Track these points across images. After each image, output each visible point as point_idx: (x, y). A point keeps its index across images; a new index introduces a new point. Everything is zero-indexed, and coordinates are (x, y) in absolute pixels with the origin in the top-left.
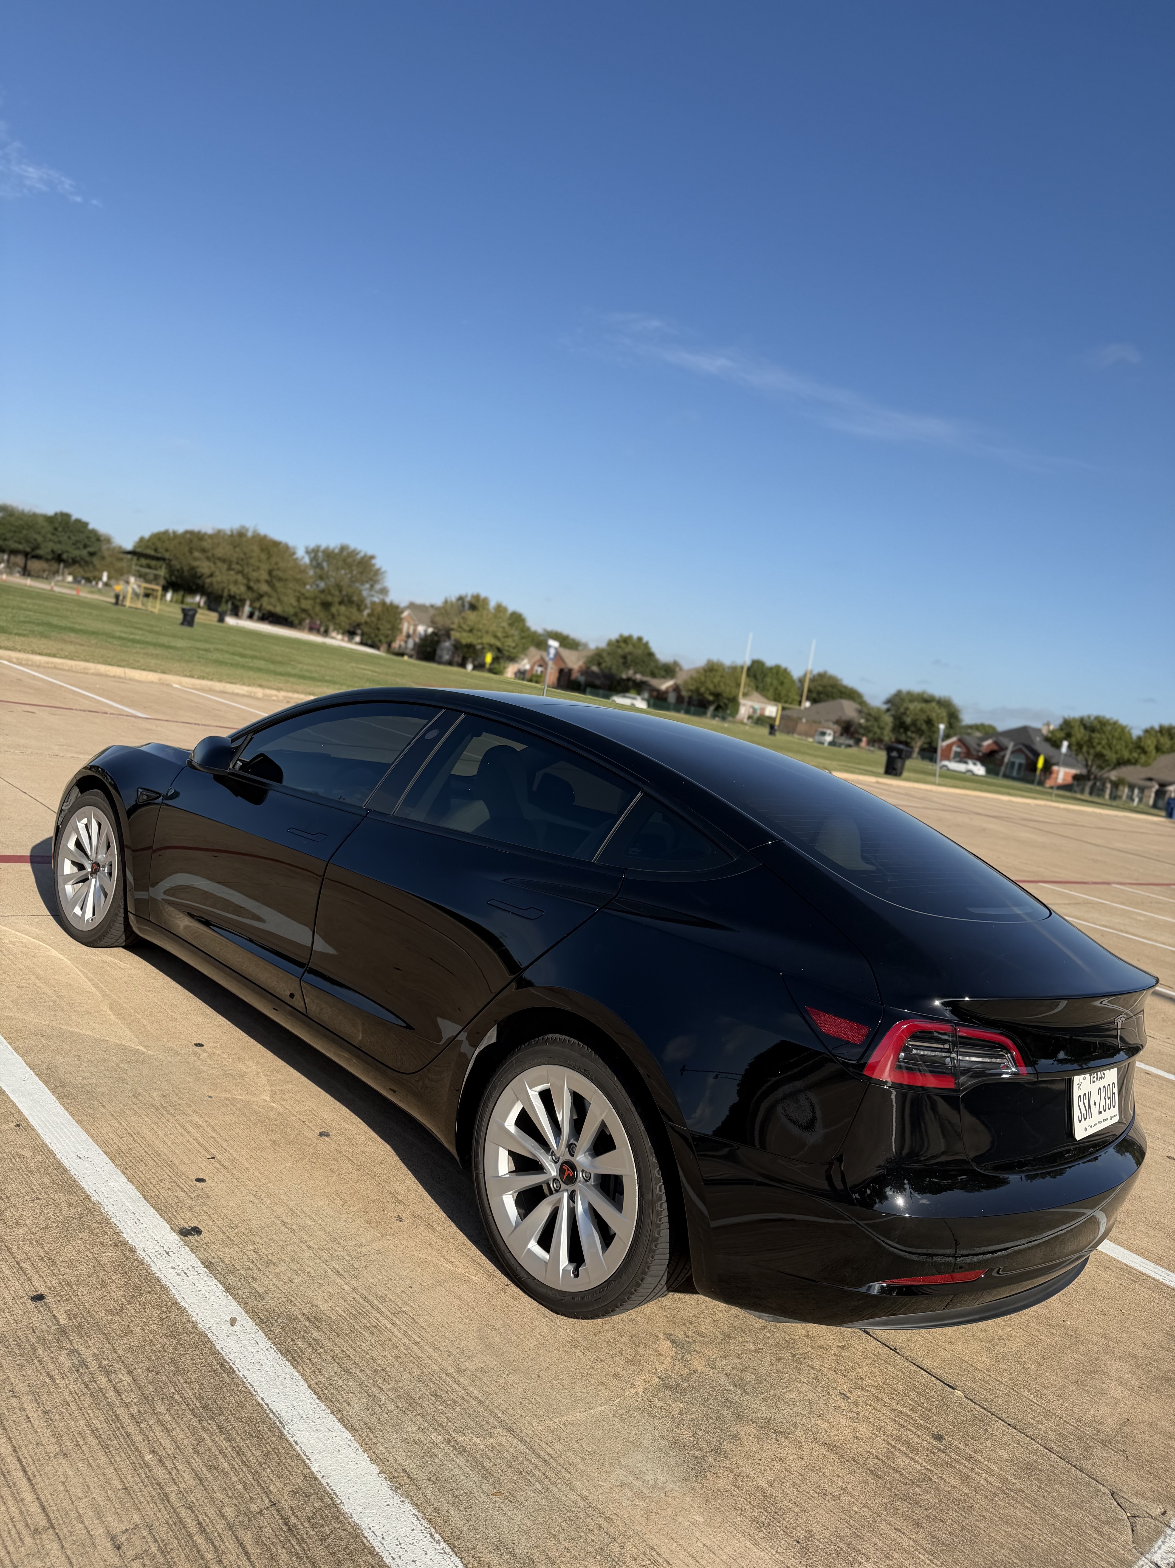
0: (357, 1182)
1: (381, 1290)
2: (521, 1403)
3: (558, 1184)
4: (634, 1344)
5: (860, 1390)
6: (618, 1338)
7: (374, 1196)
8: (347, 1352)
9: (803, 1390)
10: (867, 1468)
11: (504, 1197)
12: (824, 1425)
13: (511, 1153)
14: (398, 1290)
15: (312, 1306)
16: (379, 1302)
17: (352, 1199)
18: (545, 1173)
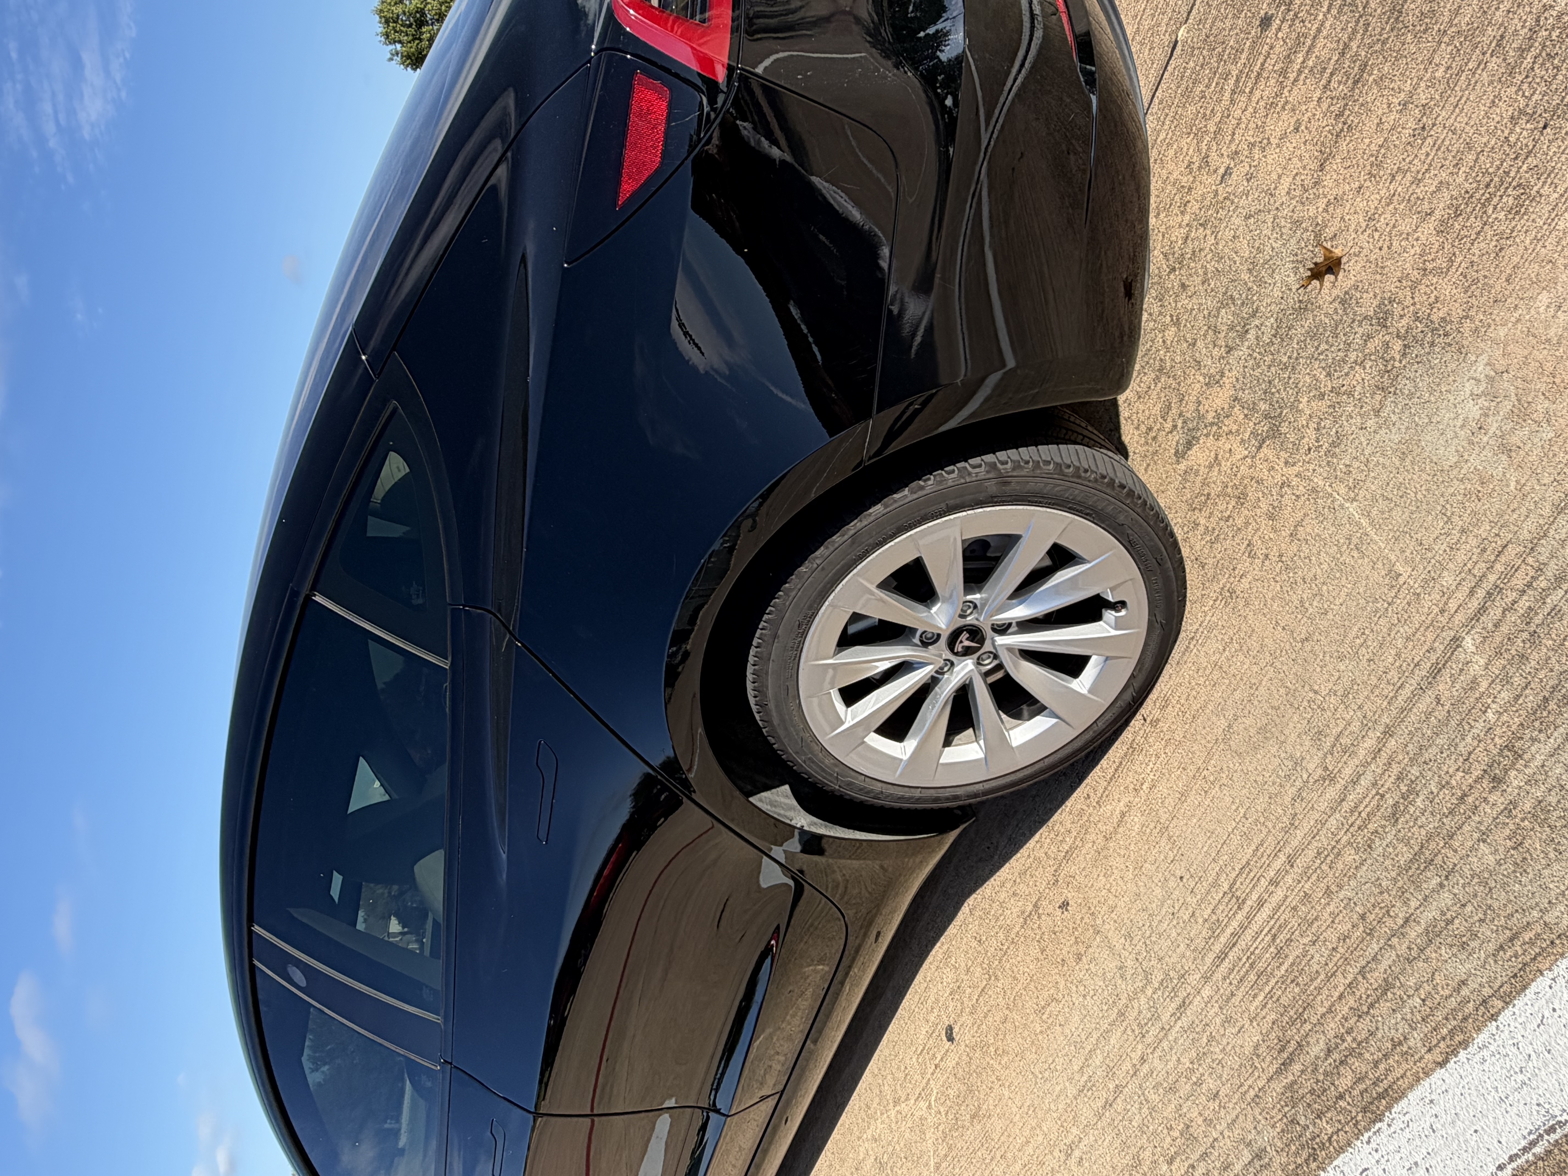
0: (1015, 978)
1: (1199, 931)
2: (1369, 660)
3: (984, 656)
4: (1206, 502)
5: (1209, 160)
6: (1201, 529)
7: (1035, 951)
8: (1341, 989)
9: (1229, 234)
10: (1353, 89)
11: (1015, 743)
12: (1286, 182)
13: (947, 743)
14: (1192, 900)
15: (1258, 1056)
16: (1223, 931)
17: (1044, 986)
18: (971, 680)
